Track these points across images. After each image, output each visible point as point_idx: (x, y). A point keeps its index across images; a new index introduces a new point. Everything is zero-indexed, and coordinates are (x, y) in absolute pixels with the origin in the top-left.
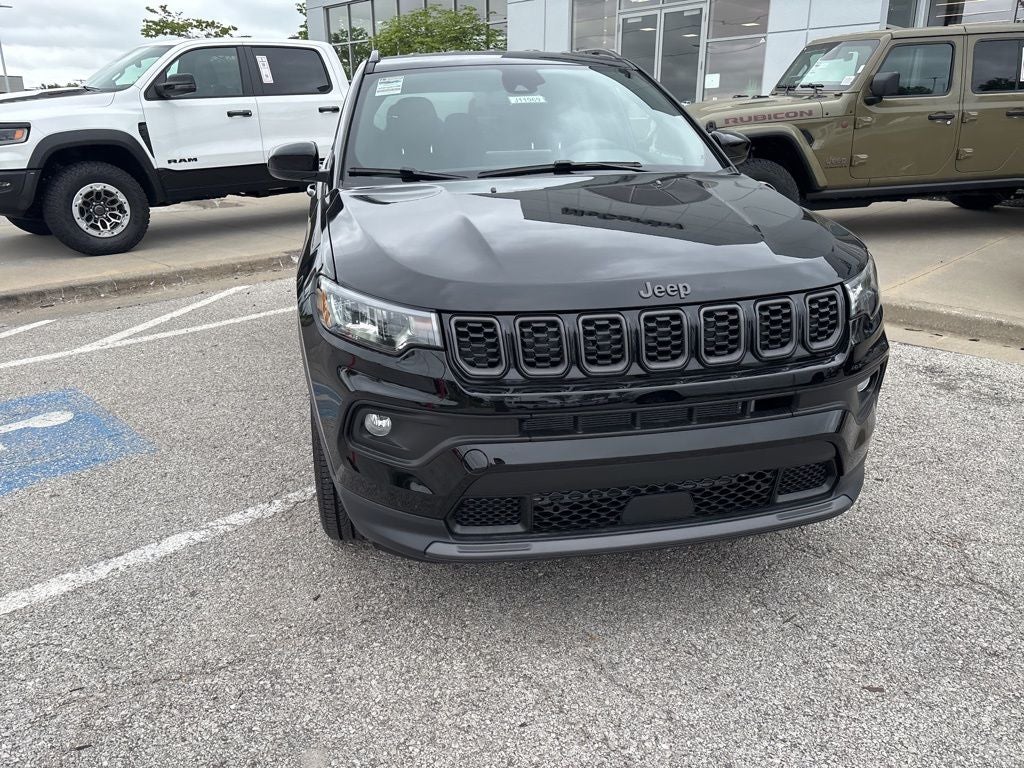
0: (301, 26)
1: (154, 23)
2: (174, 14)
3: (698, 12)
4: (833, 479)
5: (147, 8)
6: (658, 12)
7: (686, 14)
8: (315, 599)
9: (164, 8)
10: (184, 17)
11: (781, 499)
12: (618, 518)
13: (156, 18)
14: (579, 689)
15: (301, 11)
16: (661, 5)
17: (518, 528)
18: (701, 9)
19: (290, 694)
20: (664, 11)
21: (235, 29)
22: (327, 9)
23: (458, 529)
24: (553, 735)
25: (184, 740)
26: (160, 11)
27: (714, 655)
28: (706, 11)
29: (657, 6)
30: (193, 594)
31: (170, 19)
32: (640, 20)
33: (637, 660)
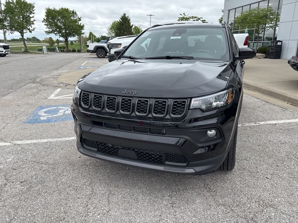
0: (222, 16)
1: (181, 18)
2: (186, 15)
4: (188, 162)
5: (180, 14)
8: (79, 158)
9: (184, 14)
10: (189, 16)
11: (167, 163)
12: (117, 154)
13: (182, 16)
14: (99, 196)
15: (223, 12)
17: (96, 150)
19: (51, 173)
21: (202, 18)
22: (229, 11)
23: (85, 146)
24: (81, 203)
25: (27, 174)
26: (183, 15)
27: (140, 203)
30: (61, 149)
31: (185, 17)
33: (120, 196)
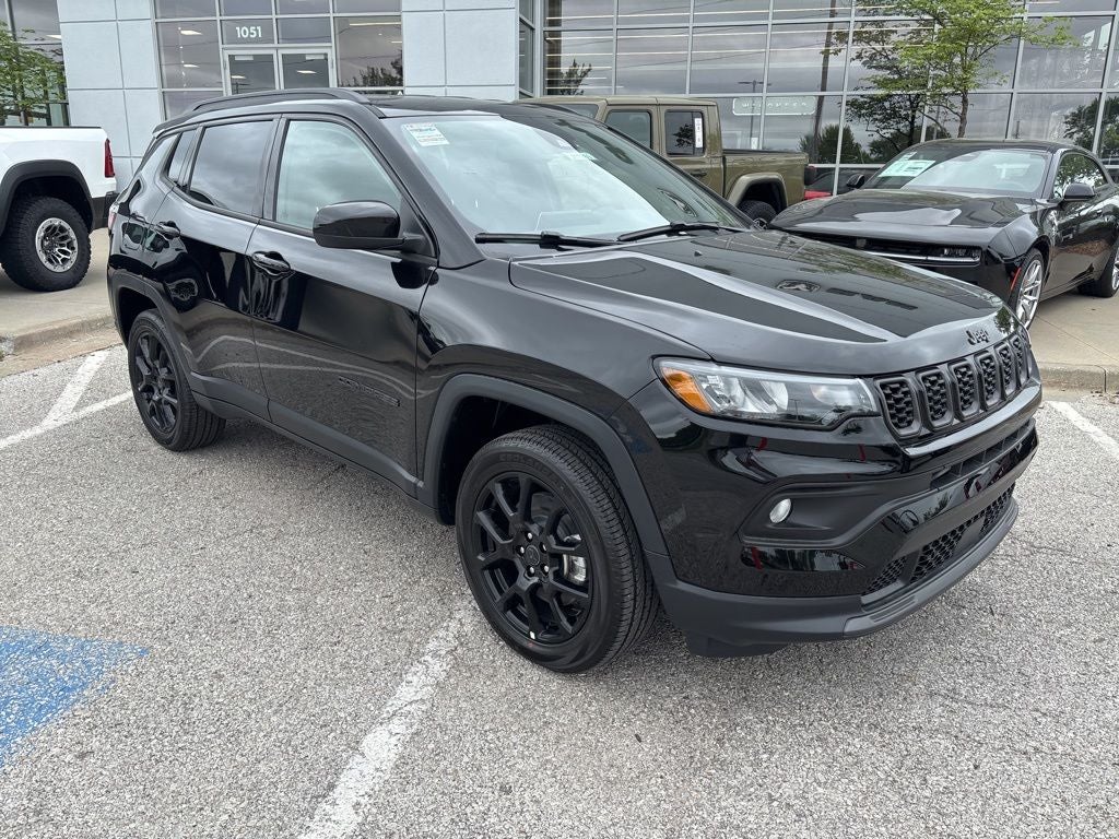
3: (322, 57)
6: (273, 52)
7: (308, 58)
8: (638, 740)
16: (276, 45)
17: (898, 585)
18: (326, 55)
20: (281, 52)
28: (332, 57)
29: (271, 45)
32: (251, 59)
